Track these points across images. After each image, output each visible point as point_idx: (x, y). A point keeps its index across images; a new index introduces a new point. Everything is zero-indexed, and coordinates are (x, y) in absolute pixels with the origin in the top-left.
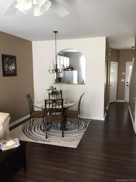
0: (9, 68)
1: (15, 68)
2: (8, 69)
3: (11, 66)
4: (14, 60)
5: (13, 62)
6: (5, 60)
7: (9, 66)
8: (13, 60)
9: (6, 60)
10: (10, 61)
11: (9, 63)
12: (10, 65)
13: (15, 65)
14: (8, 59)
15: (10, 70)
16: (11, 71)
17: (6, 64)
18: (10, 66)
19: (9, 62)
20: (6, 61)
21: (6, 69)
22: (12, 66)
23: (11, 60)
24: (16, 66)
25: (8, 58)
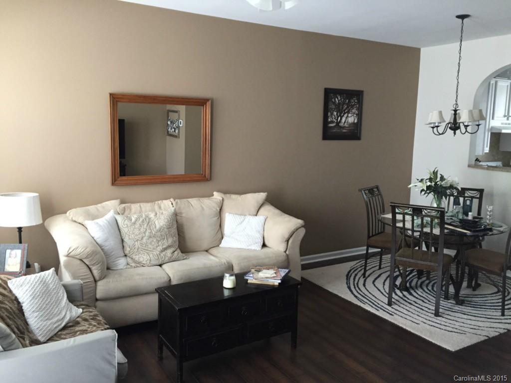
0: (341, 119)
1: (356, 121)
2: (338, 123)
3: (347, 116)
4: (356, 101)
5: (352, 107)
6: (332, 101)
7: (340, 115)
8: (354, 101)
9: (335, 101)
10: (344, 103)
11: (343, 108)
12: (345, 114)
13: (357, 112)
14: (339, 99)
15: (341, 124)
16: (344, 128)
17: (333, 111)
18: (343, 116)
19: (341, 107)
20: (334, 103)
21: (332, 122)
22: (350, 115)
23: (347, 101)
24: (360, 116)
25: (339, 97)
